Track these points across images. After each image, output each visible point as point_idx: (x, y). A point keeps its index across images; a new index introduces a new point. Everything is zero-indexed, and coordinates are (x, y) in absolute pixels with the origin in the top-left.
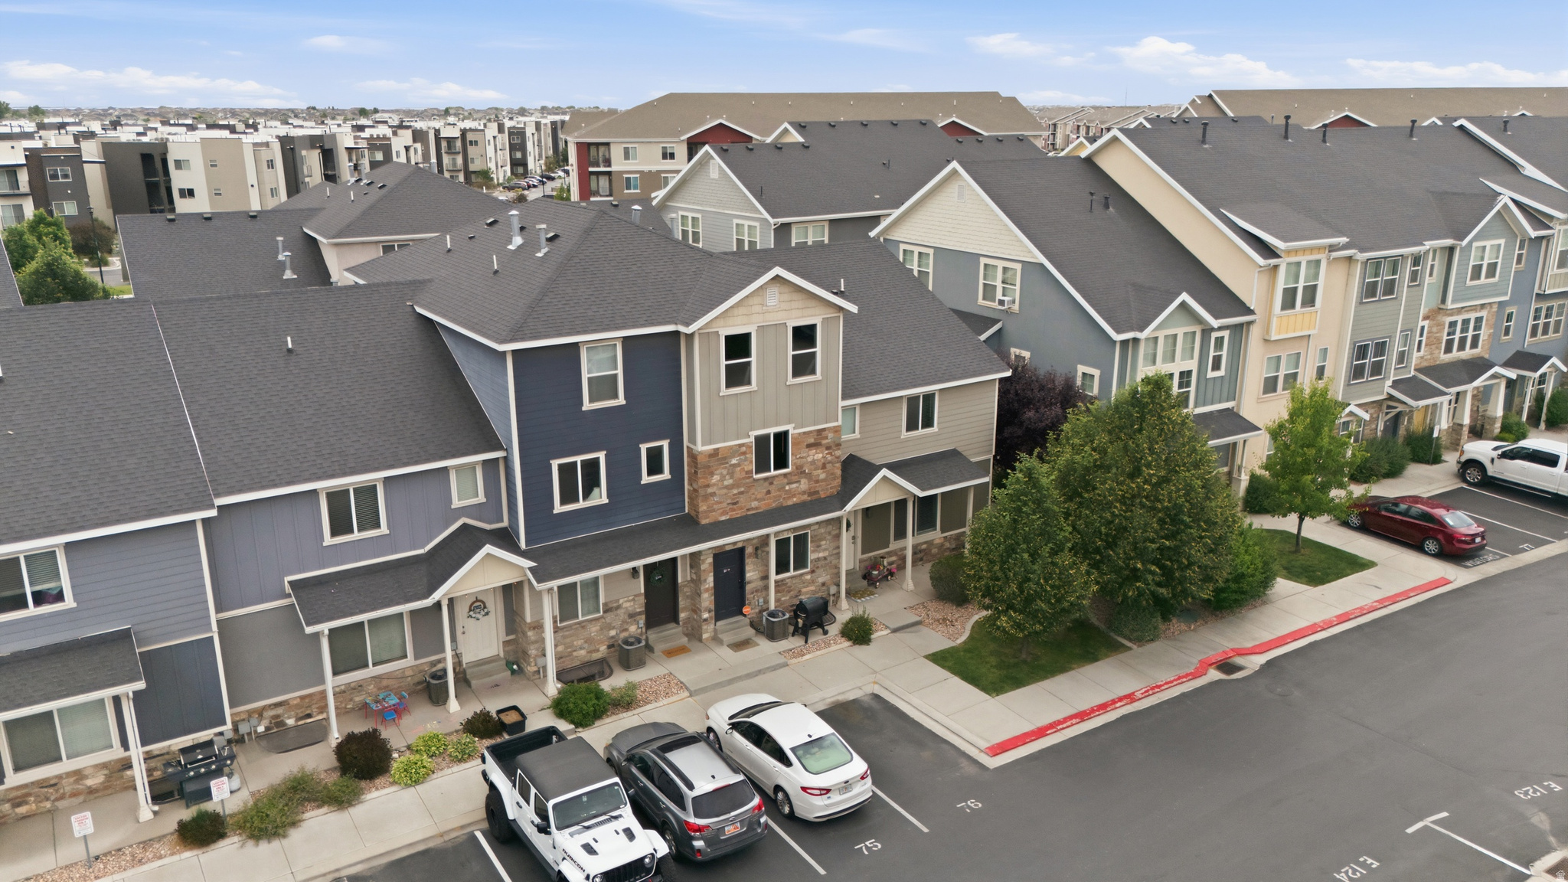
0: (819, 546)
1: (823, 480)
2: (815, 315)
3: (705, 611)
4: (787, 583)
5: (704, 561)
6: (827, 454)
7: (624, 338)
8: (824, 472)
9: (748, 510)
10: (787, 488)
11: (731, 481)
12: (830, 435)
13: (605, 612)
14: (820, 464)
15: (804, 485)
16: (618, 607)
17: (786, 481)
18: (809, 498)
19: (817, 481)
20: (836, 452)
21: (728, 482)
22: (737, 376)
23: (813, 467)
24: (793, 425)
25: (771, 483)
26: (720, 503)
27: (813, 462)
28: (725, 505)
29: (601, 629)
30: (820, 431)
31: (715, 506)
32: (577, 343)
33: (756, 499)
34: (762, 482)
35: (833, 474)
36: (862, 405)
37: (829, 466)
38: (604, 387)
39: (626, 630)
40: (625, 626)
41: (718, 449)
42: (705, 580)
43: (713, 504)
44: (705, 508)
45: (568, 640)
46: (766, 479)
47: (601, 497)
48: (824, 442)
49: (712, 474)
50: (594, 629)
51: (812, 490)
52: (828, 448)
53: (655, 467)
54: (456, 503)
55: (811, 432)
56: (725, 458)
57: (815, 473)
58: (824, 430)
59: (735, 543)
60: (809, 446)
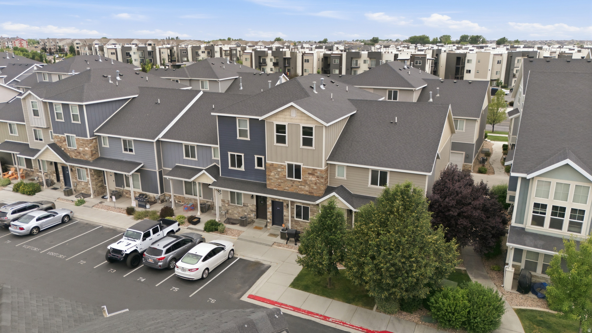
0: (314, 214)
1: (315, 189)
2: (312, 124)
3: (269, 219)
4: (300, 223)
5: (268, 201)
6: (317, 179)
7: (250, 118)
8: (315, 186)
9: (284, 189)
10: (300, 187)
11: (278, 177)
12: (319, 172)
13: (244, 206)
14: (314, 182)
15: (307, 188)
16: (247, 206)
17: (299, 184)
18: (309, 194)
19: (313, 189)
20: (321, 180)
21: (277, 177)
22: (281, 140)
23: (311, 182)
24: (303, 164)
25: (294, 183)
26: (274, 183)
27: (311, 181)
28: (276, 184)
29: (242, 211)
30: (314, 170)
31: (272, 184)
32: (236, 117)
33: (287, 187)
34: (290, 181)
35: (319, 188)
36: (347, 166)
37: (317, 184)
38: (243, 133)
39: (250, 215)
40: (250, 213)
41: (273, 164)
42: (269, 208)
43: (272, 182)
44: (268, 183)
45: (233, 210)
46: (291, 180)
47: (242, 168)
48: (316, 174)
49: (271, 172)
50: (240, 210)
51: (311, 191)
52: (317, 177)
53: (260, 164)
54: (213, 158)
55: (310, 169)
56: (276, 168)
57: (312, 185)
58: (316, 169)
59: (279, 199)
60: (309, 174)
